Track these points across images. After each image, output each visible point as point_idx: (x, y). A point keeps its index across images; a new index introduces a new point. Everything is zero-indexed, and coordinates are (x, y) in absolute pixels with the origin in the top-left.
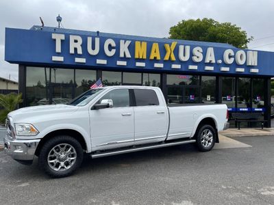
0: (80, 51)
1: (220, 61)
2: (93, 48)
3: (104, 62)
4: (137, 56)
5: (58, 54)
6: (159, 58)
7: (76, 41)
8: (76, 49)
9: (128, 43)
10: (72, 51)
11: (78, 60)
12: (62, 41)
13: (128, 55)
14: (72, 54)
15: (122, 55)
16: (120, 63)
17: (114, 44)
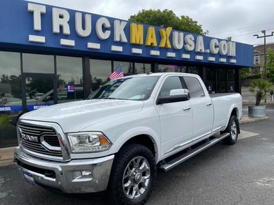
0: (67, 31)
1: (208, 51)
2: (84, 28)
3: (97, 46)
4: (134, 42)
5: (37, 33)
6: (155, 44)
7: (61, 17)
8: (61, 27)
9: (124, 24)
10: (56, 30)
11: (64, 42)
12: (42, 15)
13: (125, 40)
14: (56, 34)
15: (117, 39)
16: (115, 48)
17: (108, 25)
